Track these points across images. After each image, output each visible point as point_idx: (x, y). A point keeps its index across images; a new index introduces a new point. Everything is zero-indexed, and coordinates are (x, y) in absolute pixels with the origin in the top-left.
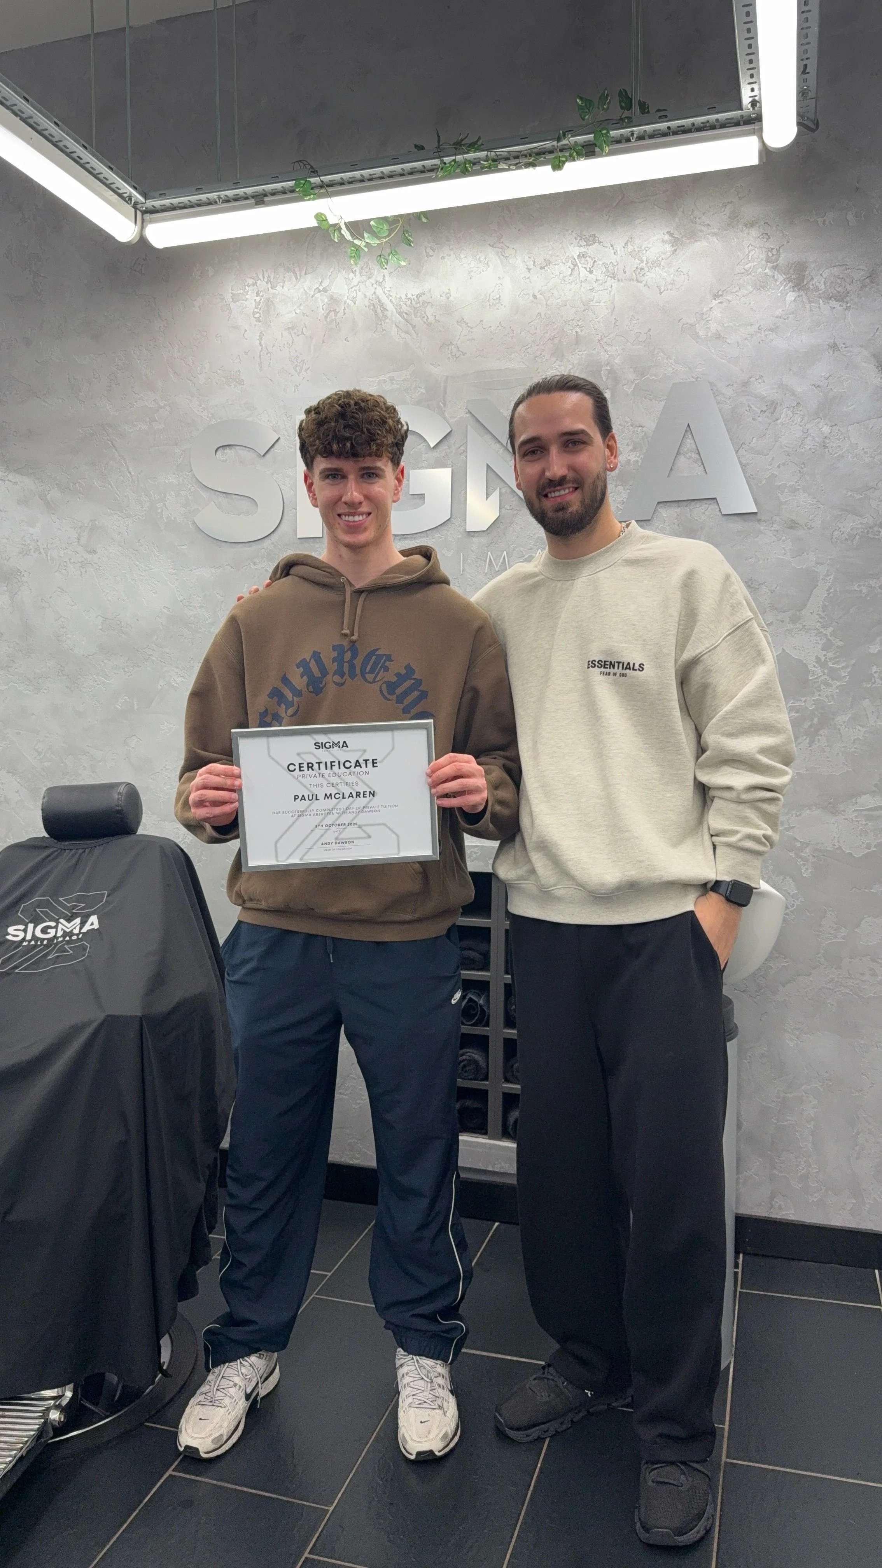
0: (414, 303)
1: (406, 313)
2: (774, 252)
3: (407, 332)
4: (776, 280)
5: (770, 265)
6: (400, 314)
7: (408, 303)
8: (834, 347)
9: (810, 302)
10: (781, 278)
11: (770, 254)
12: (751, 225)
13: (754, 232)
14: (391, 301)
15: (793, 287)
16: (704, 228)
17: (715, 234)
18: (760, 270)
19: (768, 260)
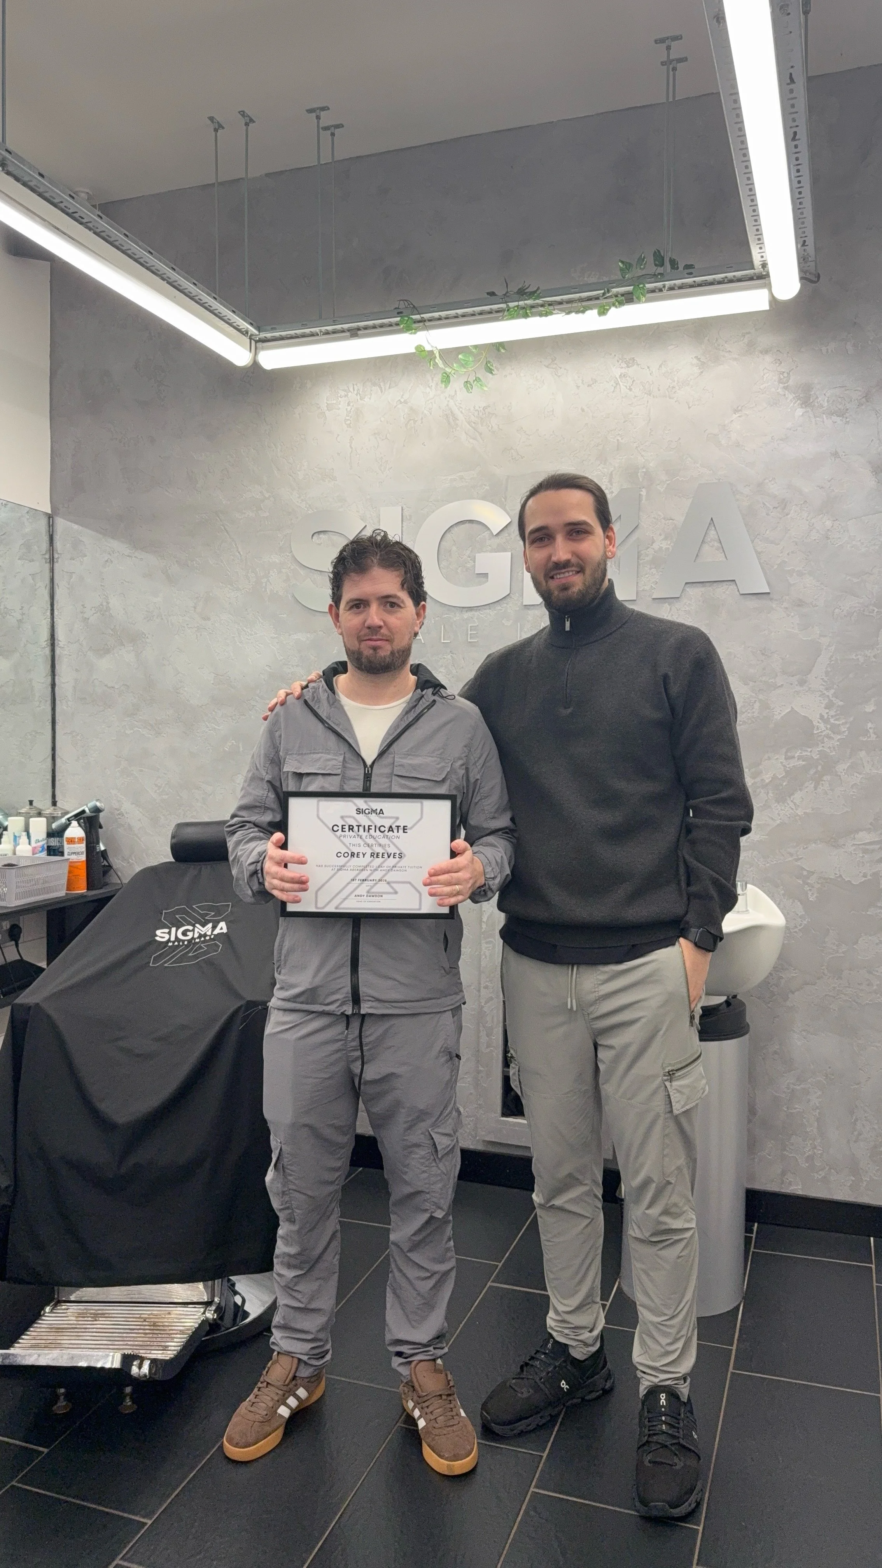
0: (481, 414)
1: (474, 423)
2: (786, 375)
3: (474, 439)
4: (787, 399)
5: (781, 385)
6: (469, 423)
7: (476, 414)
8: (836, 454)
9: (815, 417)
10: (791, 397)
11: (781, 376)
12: (766, 352)
13: (768, 358)
14: (461, 412)
15: (803, 404)
16: (726, 355)
17: (735, 359)
18: (773, 390)
19: (780, 381)
